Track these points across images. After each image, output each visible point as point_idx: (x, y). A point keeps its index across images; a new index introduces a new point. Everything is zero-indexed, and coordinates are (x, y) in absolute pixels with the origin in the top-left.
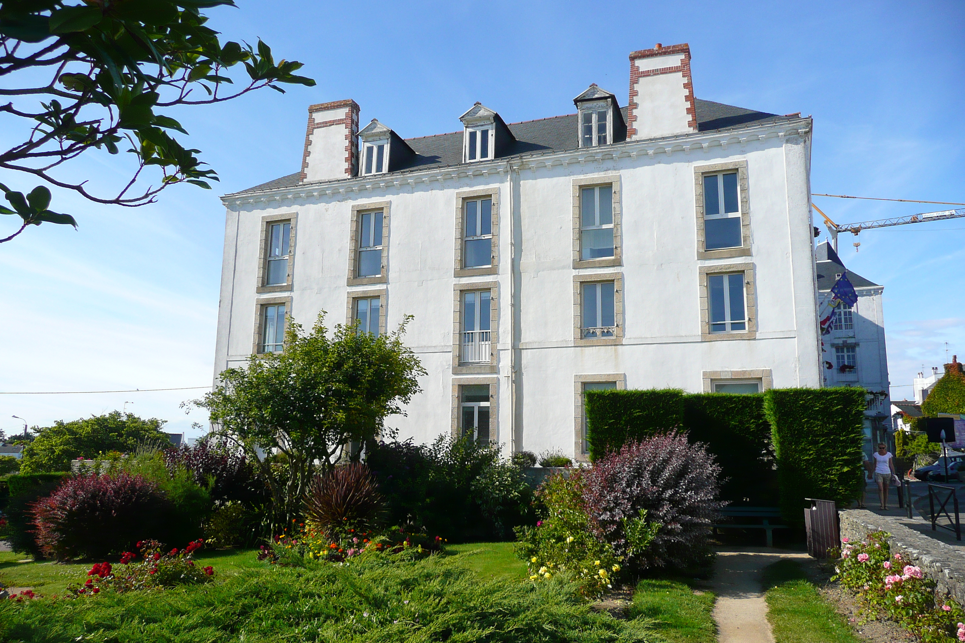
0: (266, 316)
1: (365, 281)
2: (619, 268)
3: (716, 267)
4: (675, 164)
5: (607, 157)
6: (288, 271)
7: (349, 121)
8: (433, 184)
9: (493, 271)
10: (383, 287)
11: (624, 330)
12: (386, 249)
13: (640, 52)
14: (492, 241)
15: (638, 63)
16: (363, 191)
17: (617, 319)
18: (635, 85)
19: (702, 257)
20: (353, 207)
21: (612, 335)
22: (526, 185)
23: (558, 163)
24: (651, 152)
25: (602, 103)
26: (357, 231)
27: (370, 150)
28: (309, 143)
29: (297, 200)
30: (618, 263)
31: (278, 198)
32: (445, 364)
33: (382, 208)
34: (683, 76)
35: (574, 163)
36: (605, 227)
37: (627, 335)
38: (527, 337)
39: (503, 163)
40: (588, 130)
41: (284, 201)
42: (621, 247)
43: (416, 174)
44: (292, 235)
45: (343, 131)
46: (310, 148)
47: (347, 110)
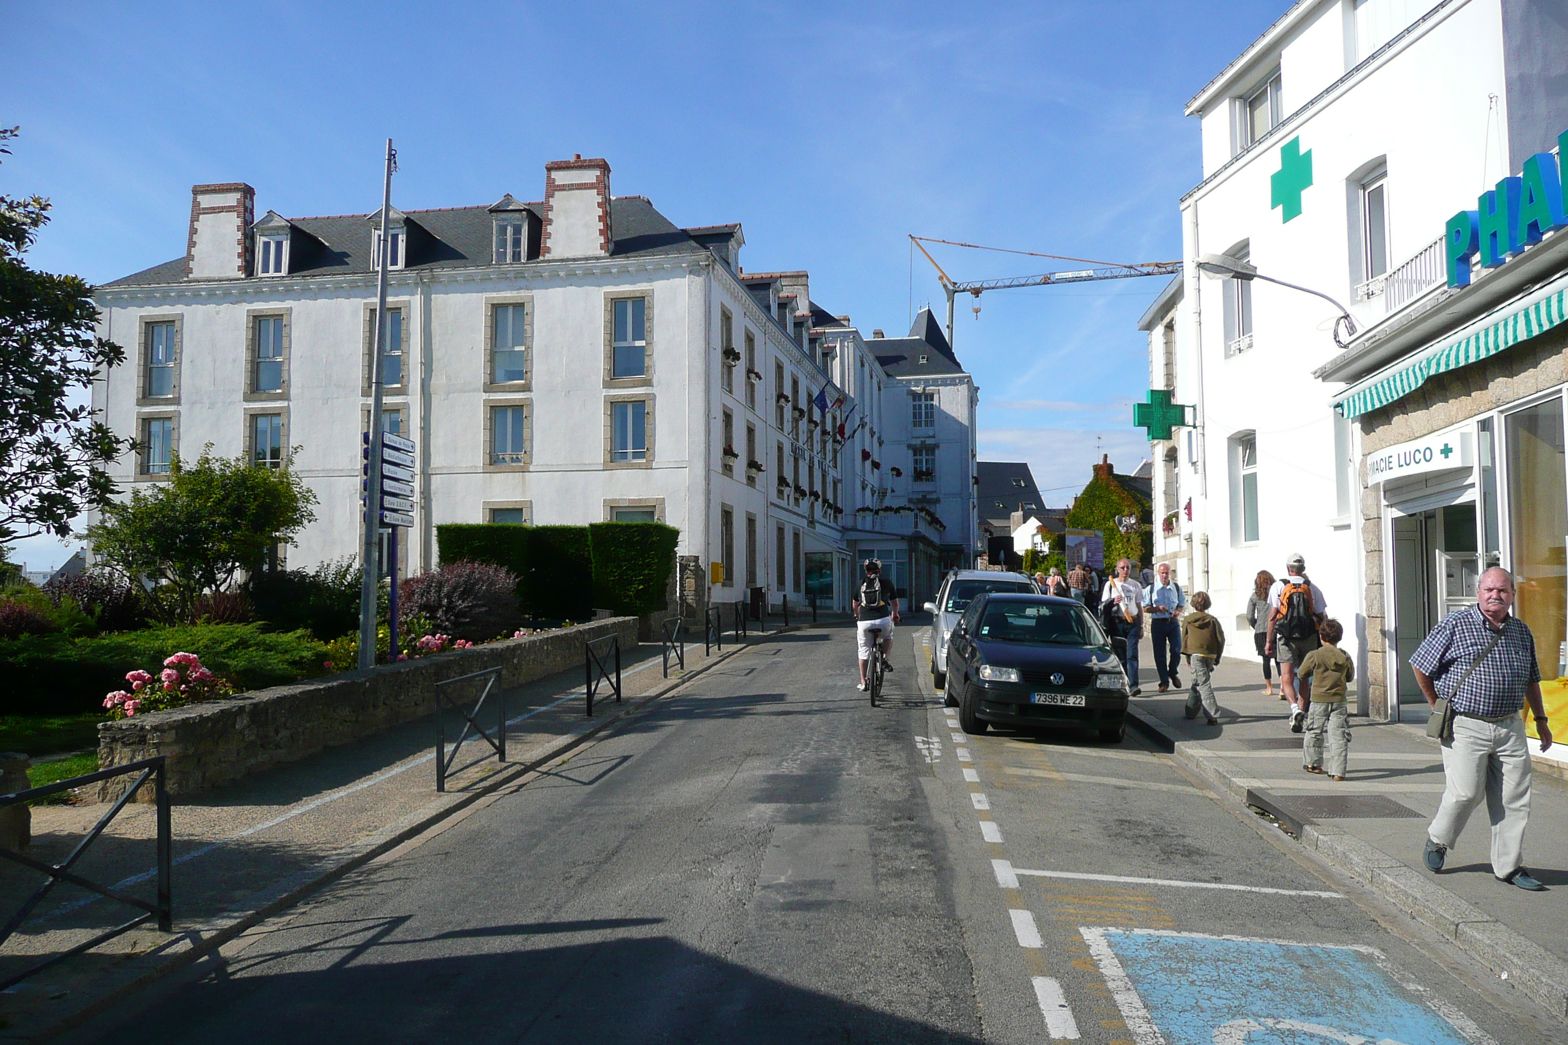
0: (150, 432)
1: (264, 396)
2: (528, 393)
3: (620, 396)
4: (586, 287)
5: (519, 275)
6: (174, 382)
7: (242, 209)
8: (337, 292)
9: (402, 392)
10: (285, 404)
11: (531, 457)
12: (287, 362)
13: (556, 163)
14: (402, 358)
15: (554, 174)
16: (259, 295)
17: (526, 445)
18: (551, 199)
19: (607, 385)
20: (248, 311)
21: (520, 461)
22: (437, 299)
23: (470, 278)
24: (562, 274)
25: (517, 215)
26: (253, 339)
27: (267, 245)
28: (193, 231)
29: (181, 298)
30: (527, 388)
31: (158, 295)
32: (352, 488)
33: (282, 315)
34: (598, 194)
35: (486, 279)
36: (517, 349)
37: (535, 462)
38: (436, 461)
39: (412, 274)
40: (503, 243)
41: (165, 299)
42: (531, 372)
43: (318, 279)
44: (177, 339)
45: (233, 221)
46: (195, 238)
47: (238, 195)
